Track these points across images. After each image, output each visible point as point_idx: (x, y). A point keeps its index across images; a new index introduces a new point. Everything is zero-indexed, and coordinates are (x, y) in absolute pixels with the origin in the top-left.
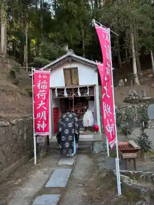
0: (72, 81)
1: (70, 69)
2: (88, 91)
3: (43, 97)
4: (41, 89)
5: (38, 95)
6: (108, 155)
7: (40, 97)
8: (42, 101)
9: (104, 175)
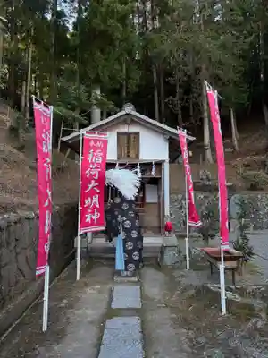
0: (128, 152)
1: (128, 134)
2: (153, 169)
3: (95, 175)
4: (93, 164)
5: (87, 172)
6: (188, 267)
7: (91, 175)
8: (93, 181)
9: (192, 292)
